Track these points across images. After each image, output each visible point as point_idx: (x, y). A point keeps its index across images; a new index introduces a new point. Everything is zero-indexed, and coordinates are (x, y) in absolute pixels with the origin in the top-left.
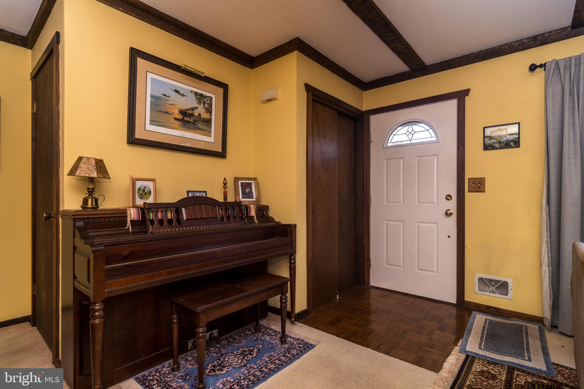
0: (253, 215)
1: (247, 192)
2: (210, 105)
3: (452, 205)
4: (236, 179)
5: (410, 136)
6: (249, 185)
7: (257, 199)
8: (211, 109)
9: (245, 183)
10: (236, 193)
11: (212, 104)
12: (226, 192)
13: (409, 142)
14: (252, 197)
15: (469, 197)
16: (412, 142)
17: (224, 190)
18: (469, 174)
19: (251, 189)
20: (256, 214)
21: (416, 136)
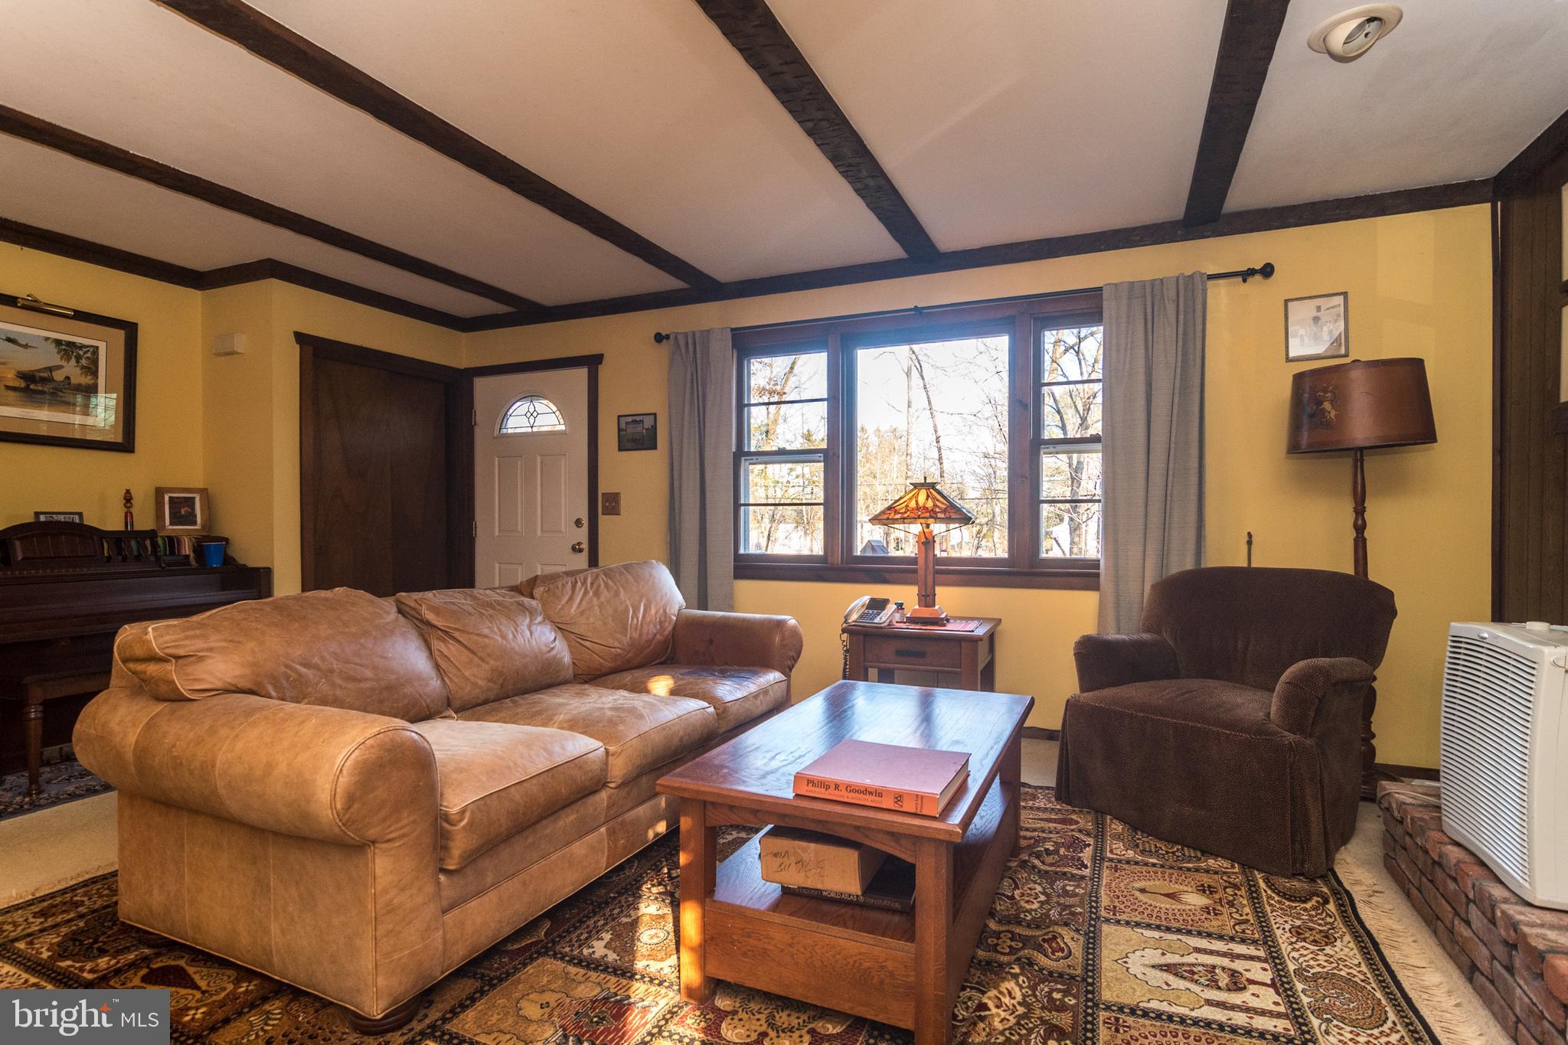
0: (187, 553)
1: (183, 513)
2: (95, 361)
3: (582, 535)
4: (159, 492)
5: (532, 420)
6: (190, 502)
7: (204, 527)
8: (97, 367)
9: (178, 498)
10: (160, 516)
11: (97, 358)
12: (131, 513)
13: (530, 430)
14: (194, 523)
15: (604, 521)
16: (535, 429)
17: (125, 510)
18: (603, 488)
19: (193, 509)
20: (194, 551)
21: (540, 421)
